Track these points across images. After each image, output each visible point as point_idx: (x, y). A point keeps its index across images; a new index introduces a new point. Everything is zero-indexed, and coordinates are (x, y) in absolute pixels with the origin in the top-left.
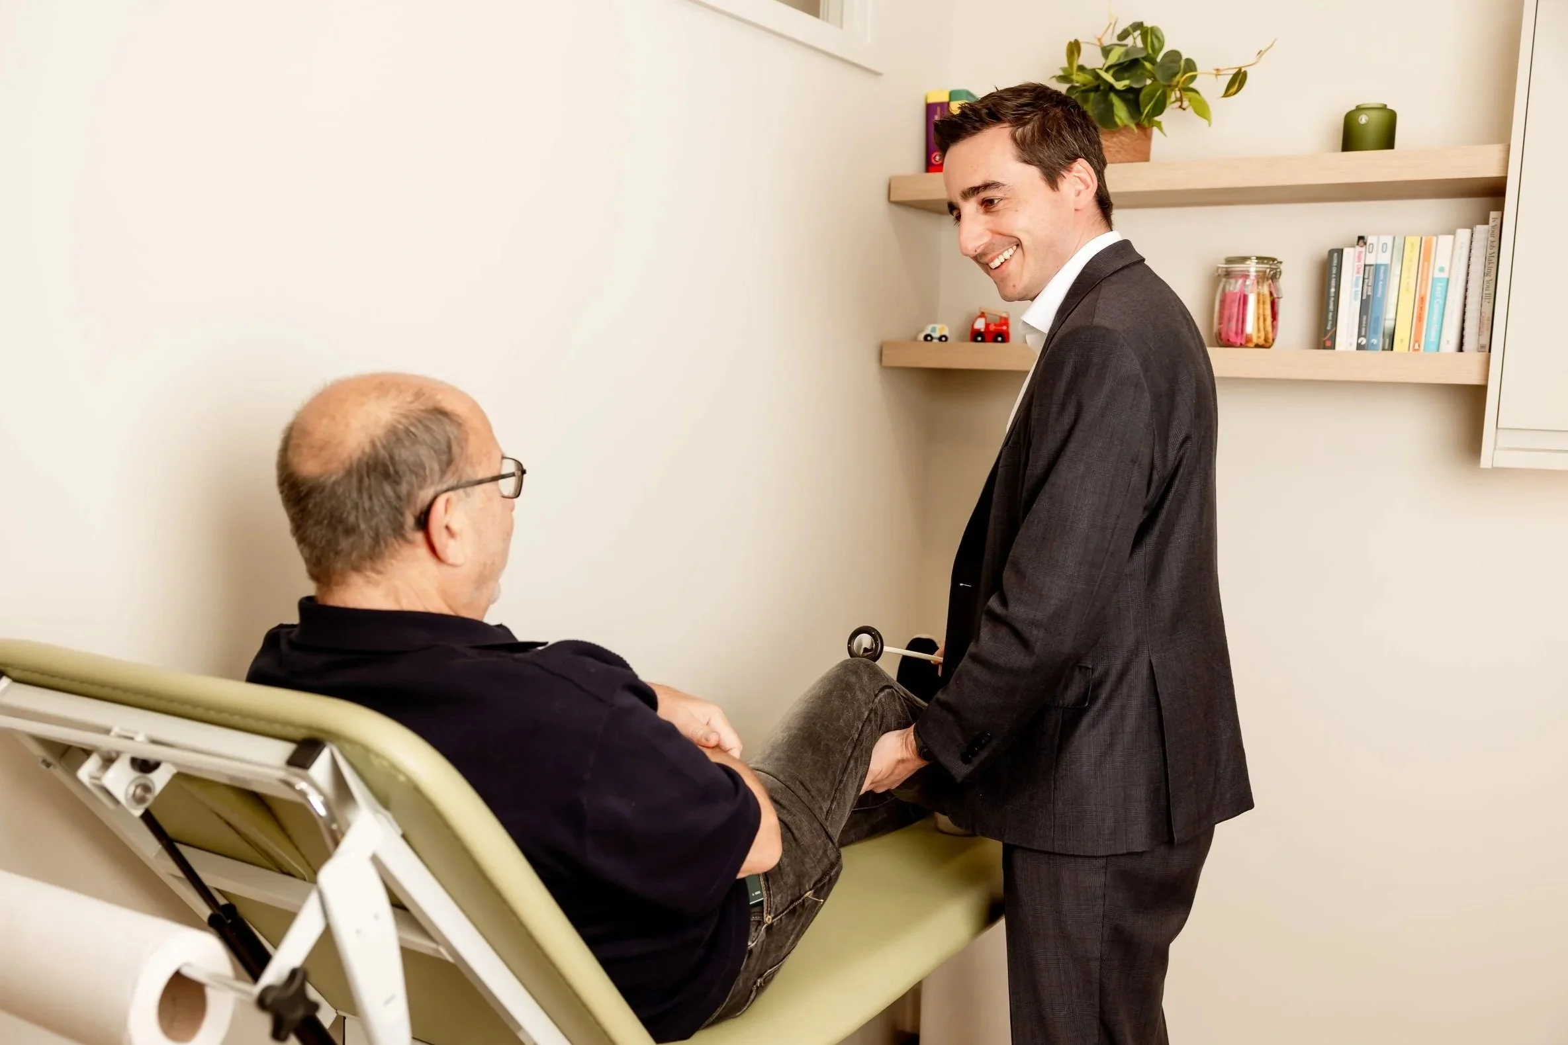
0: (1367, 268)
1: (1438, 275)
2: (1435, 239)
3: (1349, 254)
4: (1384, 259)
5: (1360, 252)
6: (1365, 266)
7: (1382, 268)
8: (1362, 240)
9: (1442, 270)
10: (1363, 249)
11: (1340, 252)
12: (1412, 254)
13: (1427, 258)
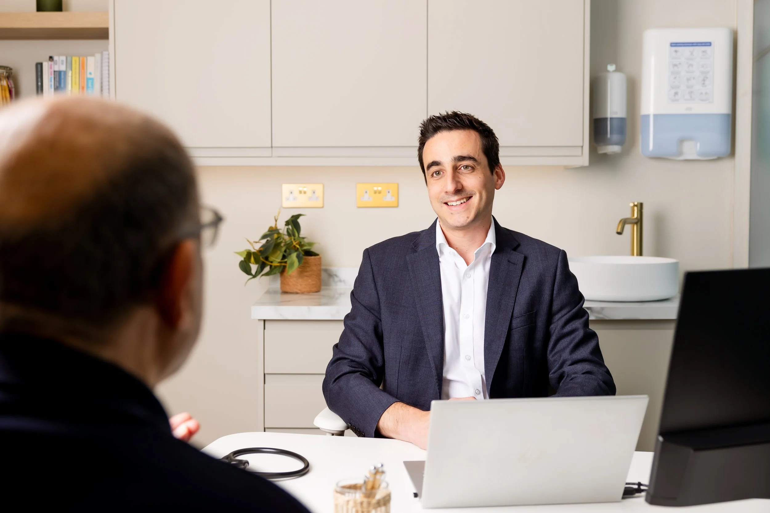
0: (55, 73)
1: (89, 76)
2: (85, 58)
3: (46, 66)
4: (63, 68)
5: (51, 65)
6: (54, 71)
7: (62, 74)
8: (51, 58)
9: (90, 74)
10: (52, 63)
11: (41, 64)
12: (76, 65)
13: (83, 68)
